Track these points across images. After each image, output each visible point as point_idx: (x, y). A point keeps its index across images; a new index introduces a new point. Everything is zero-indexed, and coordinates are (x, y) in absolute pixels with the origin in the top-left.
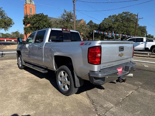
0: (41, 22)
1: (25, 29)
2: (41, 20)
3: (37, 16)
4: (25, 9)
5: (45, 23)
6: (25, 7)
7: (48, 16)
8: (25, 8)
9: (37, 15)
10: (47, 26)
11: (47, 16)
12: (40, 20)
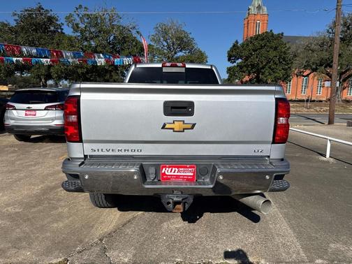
0: (263, 51)
1: (229, 70)
2: (265, 46)
3: (257, 39)
4: (246, 28)
5: (272, 54)
6: (246, 22)
7: (284, 35)
8: (246, 25)
9: (257, 37)
10: (276, 60)
11: (282, 34)
12: (262, 47)
